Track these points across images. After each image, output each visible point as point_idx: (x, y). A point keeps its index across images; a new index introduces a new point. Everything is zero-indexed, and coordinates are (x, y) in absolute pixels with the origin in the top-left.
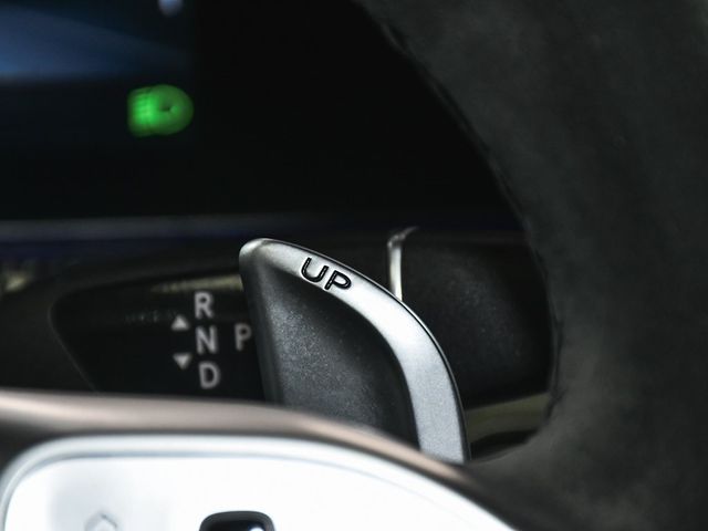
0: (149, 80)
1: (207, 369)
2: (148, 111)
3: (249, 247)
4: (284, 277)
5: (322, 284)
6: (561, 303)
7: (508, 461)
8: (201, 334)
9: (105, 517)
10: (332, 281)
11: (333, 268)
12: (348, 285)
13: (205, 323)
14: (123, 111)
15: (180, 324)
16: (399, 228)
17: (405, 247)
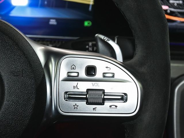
0: (87, 20)
1: (90, 49)
2: (86, 24)
3: (97, 35)
4: (101, 39)
5: (106, 40)
6: (137, 42)
7: (128, 62)
8: (90, 48)
9: (73, 65)
10: (107, 40)
11: (107, 38)
12: (109, 40)
13: (90, 47)
14: (83, 24)
15: (87, 47)
16: (117, 35)
17: (118, 38)
